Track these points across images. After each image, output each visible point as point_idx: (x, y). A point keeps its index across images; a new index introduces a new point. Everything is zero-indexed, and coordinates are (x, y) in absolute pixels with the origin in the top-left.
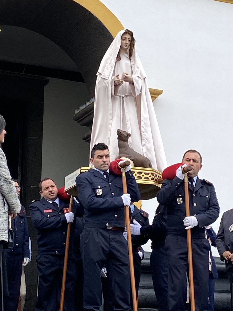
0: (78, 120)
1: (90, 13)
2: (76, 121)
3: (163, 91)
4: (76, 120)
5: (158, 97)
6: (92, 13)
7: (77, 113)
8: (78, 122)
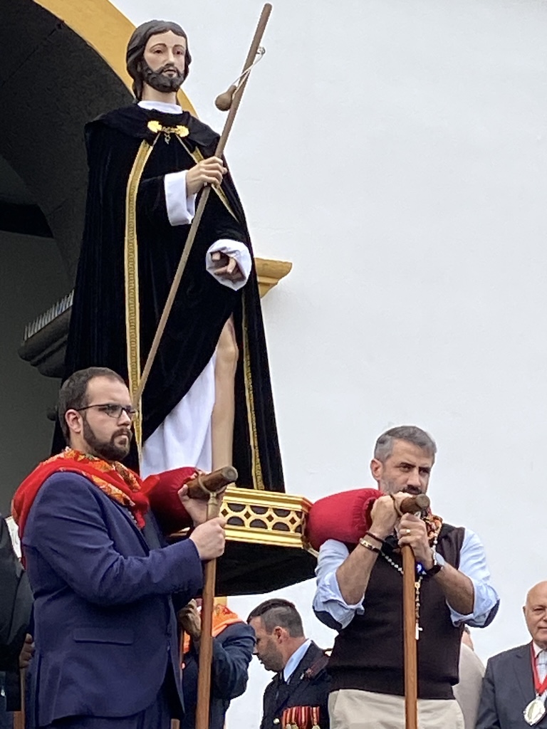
0: (33, 357)
1: (61, 24)
2: (29, 362)
3: (291, 264)
4: (27, 358)
5: (276, 284)
6: (67, 22)
7: (29, 336)
8: (35, 365)
